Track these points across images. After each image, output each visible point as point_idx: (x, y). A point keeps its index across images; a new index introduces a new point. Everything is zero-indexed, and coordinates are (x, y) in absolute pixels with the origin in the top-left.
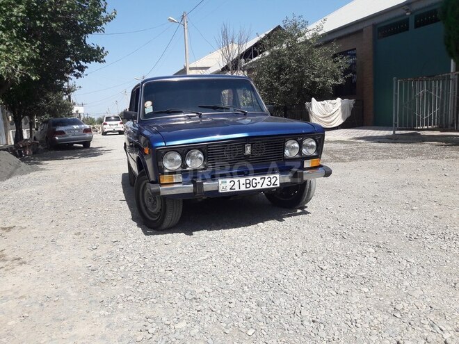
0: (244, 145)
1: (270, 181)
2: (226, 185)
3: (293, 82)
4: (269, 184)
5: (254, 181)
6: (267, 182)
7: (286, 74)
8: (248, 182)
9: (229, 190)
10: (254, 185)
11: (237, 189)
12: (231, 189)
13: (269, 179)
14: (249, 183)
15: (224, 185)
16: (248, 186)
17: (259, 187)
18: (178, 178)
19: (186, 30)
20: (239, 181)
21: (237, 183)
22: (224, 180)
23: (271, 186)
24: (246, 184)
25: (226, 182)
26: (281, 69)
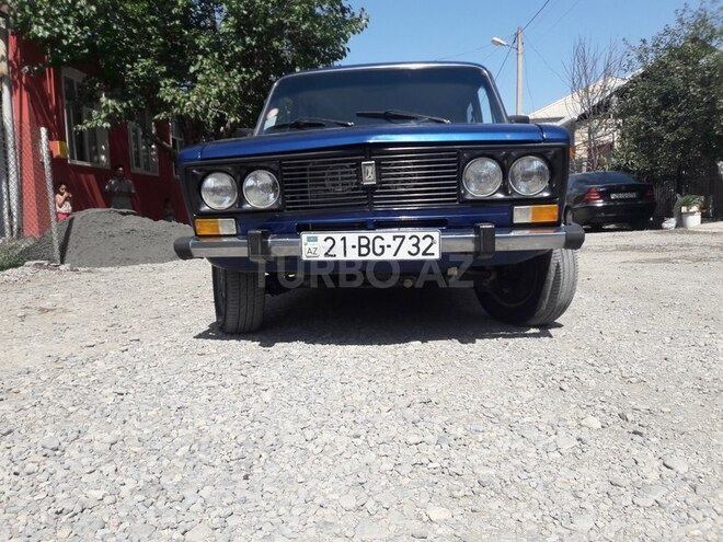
0: (359, 164)
1: (416, 245)
2: (316, 247)
3: (693, 125)
4: (414, 250)
5: (378, 242)
6: (408, 245)
7: (680, 110)
8: (364, 242)
9: (322, 258)
10: (378, 250)
11: (340, 257)
12: (326, 254)
13: (414, 241)
14: (367, 246)
15: (311, 245)
16: (364, 251)
17: (388, 256)
18: (227, 227)
19: (520, 57)
20: (344, 239)
21: (340, 244)
22: (312, 235)
23: (420, 257)
24: (360, 246)
25: (315, 239)
26: (667, 100)
